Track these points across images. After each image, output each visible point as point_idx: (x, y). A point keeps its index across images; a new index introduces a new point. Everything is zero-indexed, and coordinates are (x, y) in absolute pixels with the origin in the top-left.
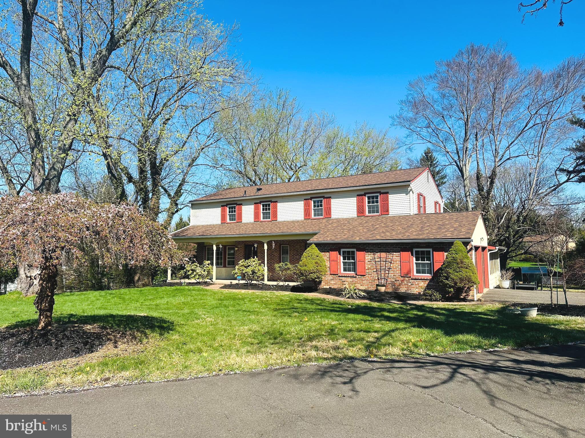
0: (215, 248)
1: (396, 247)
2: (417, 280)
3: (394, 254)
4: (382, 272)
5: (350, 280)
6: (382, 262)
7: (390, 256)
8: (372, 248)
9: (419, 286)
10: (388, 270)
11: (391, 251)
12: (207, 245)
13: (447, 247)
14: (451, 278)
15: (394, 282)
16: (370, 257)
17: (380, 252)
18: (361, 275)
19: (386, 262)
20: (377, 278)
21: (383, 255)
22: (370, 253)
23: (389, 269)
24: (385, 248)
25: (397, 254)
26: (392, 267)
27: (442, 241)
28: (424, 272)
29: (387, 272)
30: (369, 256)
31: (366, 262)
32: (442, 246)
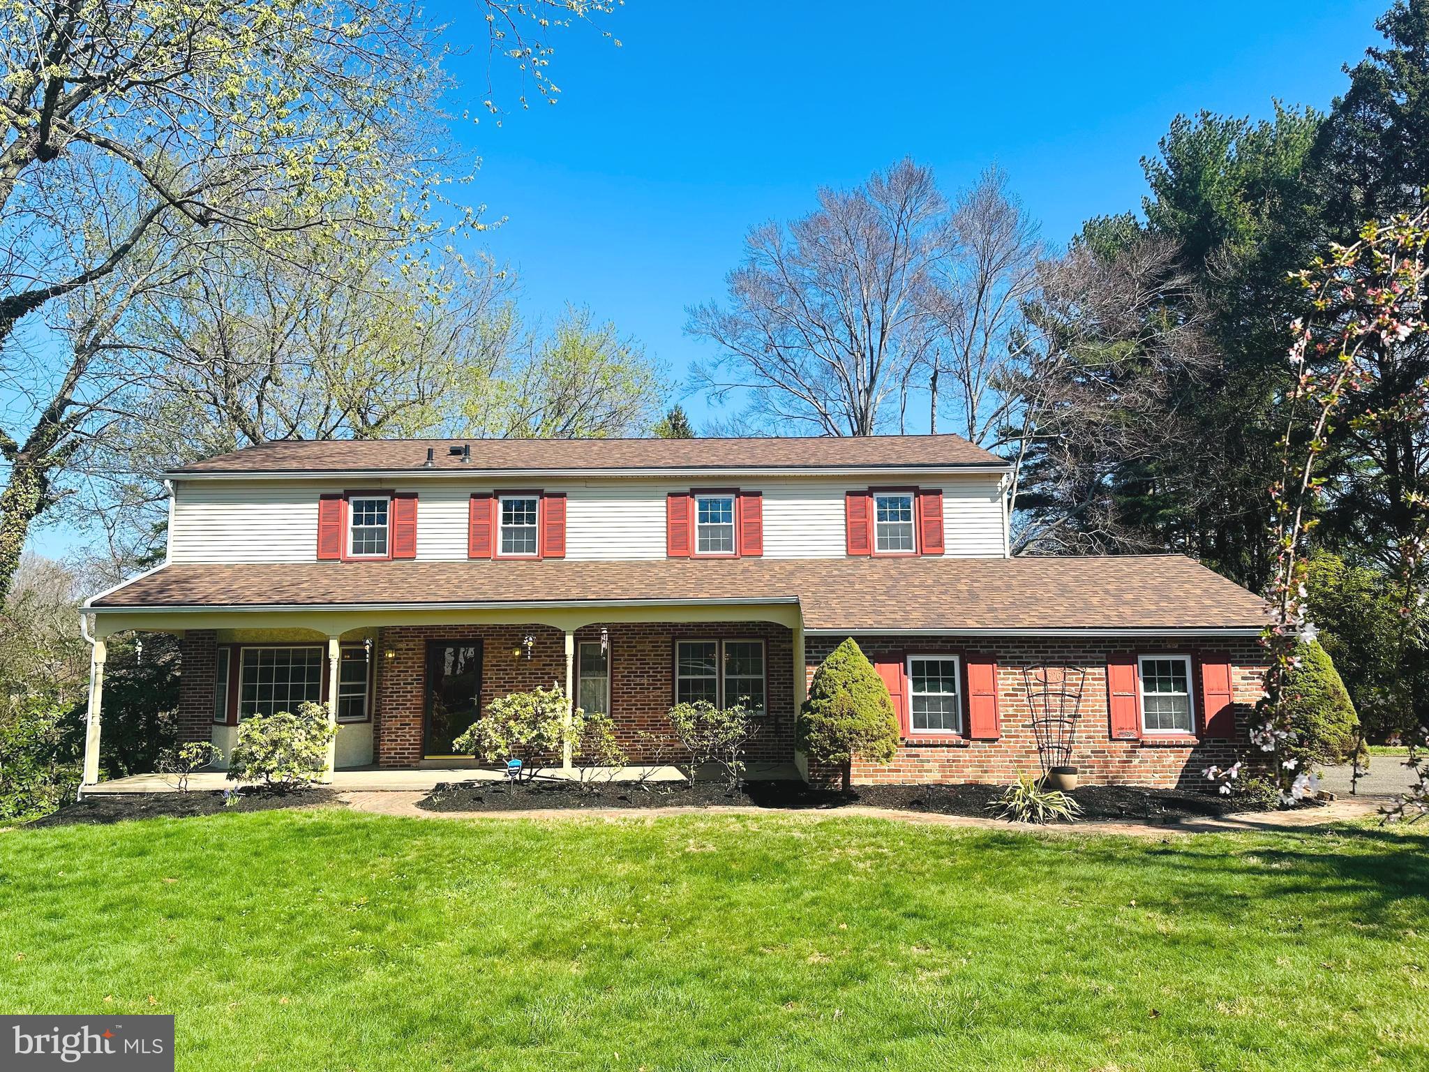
0: (334, 650)
1: (1095, 652)
2: (1158, 746)
3: (1089, 670)
4: (1054, 727)
5: (944, 753)
6: (1051, 697)
7: (1074, 677)
8: (1017, 652)
9: (1163, 766)
10: (1070, 720)
11: (1076, 663)
12: (247, 639)
13: (1235, 651)
14: (1320, 741)
15: (1088, 757)
16: (1010, 682)
17: (1044, 664)
18: (984, 740)
19: (1063, 695)
20: (1035, 747)
21: (1055, 673)
22: (1013, 667)
23: (1075, 716)
24: (1057, 652)
25: (1096, 670)
26: (1083, 711)
27: (1220, 634)
28: (1166, 724)
29: (1067, 727)
30: (1008, 679)
31: (1001, 694)
32: (1222, 648)
